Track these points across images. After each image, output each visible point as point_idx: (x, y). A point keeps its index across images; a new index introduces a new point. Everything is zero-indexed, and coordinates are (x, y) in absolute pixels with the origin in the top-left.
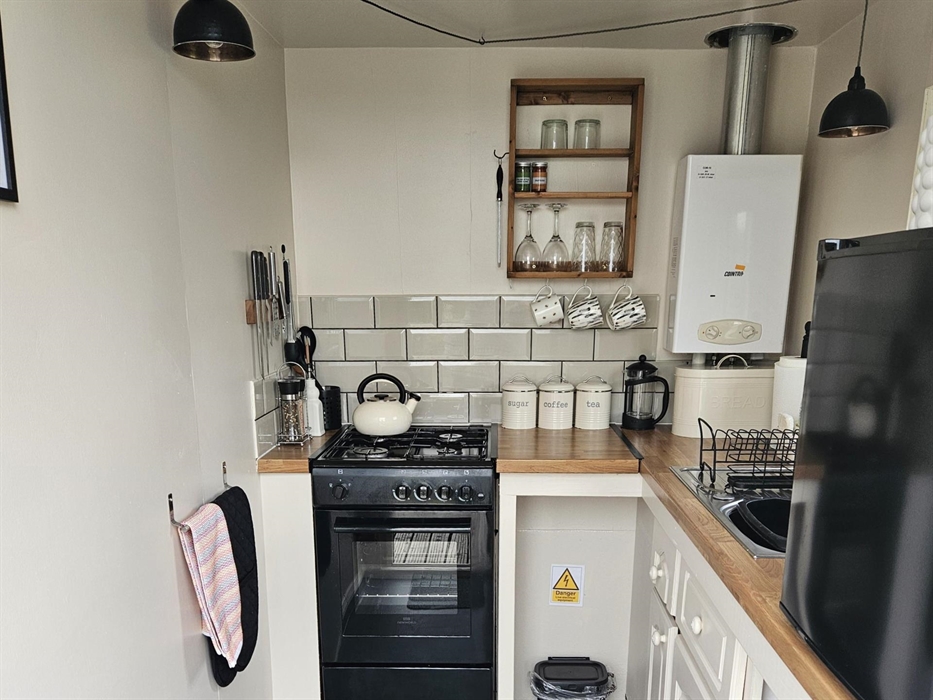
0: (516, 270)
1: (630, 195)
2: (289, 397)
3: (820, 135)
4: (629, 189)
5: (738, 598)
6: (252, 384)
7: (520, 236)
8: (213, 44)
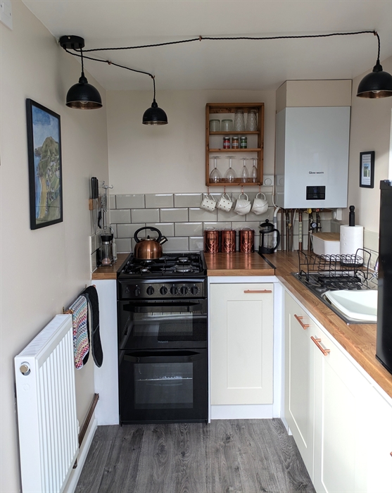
0: (209, 182)
1: (260, 149)
2: (106, 243)
3: (358, 95)
4: (259, 147)
5: (345, 348)
6: (90, 237)
7: (211, 168)
8: (83, 102)
